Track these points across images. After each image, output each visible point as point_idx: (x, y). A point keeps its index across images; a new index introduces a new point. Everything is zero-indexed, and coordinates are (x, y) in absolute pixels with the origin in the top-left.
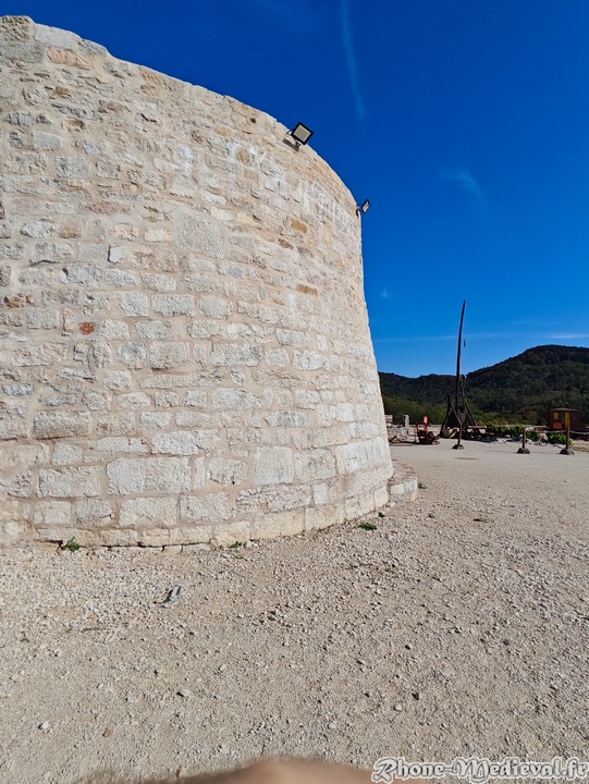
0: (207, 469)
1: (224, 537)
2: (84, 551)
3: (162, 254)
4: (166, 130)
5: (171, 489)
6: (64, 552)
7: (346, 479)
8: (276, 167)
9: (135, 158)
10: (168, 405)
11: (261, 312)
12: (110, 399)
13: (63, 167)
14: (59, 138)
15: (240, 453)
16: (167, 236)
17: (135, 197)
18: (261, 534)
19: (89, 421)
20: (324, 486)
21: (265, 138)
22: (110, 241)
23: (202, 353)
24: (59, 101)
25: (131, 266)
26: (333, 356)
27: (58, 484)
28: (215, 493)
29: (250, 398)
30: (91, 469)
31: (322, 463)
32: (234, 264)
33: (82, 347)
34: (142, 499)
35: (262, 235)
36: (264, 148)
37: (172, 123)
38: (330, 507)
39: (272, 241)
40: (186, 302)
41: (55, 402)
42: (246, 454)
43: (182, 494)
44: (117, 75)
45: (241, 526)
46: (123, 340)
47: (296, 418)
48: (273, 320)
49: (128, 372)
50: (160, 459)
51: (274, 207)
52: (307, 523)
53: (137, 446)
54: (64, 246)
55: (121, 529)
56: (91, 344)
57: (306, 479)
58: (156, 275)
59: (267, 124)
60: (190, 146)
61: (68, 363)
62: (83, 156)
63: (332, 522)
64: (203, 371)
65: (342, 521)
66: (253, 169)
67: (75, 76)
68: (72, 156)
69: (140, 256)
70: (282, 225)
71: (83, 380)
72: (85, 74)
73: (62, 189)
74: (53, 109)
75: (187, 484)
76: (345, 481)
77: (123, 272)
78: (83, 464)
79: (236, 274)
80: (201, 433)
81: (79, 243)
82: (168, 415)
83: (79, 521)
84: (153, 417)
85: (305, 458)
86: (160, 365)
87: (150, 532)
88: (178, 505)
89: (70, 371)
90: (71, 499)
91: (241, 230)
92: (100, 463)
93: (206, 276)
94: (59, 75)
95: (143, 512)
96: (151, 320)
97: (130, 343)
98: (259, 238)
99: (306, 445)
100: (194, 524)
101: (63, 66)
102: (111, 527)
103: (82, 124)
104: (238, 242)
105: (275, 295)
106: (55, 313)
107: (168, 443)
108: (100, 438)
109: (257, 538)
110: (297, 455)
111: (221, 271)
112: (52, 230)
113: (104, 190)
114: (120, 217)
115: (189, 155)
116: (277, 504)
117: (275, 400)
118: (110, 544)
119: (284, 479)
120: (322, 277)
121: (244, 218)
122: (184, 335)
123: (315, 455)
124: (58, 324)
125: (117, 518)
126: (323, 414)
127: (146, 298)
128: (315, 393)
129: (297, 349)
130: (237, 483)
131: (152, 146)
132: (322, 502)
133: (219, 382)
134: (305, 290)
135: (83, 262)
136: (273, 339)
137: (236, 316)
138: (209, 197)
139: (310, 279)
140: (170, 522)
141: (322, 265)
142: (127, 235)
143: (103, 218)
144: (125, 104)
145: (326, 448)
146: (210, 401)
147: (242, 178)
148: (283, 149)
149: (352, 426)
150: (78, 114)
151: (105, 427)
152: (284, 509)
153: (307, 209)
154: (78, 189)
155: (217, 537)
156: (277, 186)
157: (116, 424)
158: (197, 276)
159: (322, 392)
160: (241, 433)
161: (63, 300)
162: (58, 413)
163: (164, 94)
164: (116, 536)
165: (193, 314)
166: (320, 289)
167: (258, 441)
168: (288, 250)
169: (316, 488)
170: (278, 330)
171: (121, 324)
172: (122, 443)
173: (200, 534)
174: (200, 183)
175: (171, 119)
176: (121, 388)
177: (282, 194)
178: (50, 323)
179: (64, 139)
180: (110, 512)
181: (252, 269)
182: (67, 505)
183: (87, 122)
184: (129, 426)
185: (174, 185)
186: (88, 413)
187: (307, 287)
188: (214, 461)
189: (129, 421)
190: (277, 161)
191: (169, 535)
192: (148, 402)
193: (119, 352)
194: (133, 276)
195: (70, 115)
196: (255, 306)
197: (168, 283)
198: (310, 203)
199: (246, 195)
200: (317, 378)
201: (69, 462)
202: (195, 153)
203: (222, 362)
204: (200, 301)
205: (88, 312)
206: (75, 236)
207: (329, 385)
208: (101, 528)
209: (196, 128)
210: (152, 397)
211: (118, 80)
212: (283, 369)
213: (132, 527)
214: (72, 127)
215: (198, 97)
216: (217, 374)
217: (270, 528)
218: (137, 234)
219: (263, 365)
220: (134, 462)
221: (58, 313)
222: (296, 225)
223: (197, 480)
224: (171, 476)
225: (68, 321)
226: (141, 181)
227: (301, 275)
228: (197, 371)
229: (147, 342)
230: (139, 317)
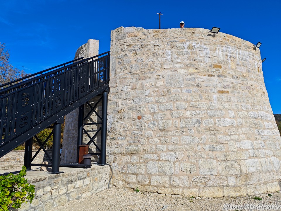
0: (180, 167)
1: (187, 194)
2: (140, 193)
3: (161, 90)
4: (162, 47)
5: (167, 173)
6: (135, 192)
7: (247, 176)
8: (205, 47)
9: (152, 60)
10: (165, 143)
11: (200, 105)
12: (147, 141)
13: (132, 68)
14: (131, 59)
15: (193, 161)
16: (163, 83)
17: (152, 72)
18: (203, 195)
19: (141, 148)
20: (234, 178)
21: (199, 37)
22: (145, 89)
23: (176, 123)
24: (130, 48)
25: (152, 96)
26: (238, 119)
27: (133, 169)
28: (183, 176)
29: (196, 139)
30: (142, 164)
31: (232, 168)
32: (188, 88)
33: (138, 124)
34: (158, 176)
35: (200, 75)
36: (199, 41)
37: (164, 44)
38: (236, 187)
39: (205, 75)
40: (170, 105)
41: (131, 142)
42: (195, 162)
43: (171, 175)
44: (146, 35)
45: (194, 190)
46: (150, 121)
47: (218, 147)
48: (206, 107)
49: (152, 131)
50: (163, 162)
51: (205, 62)
52: (225, 193)
53: (156, 157)
54: (132, 92)
55: (152, 186)
56: (140, 123)
57: (224, 173)
58: (160, 97)
59: (200, 32)
60: (170, 50)
61: (135, 129)
62: (137, 63)
63: (239, 194)
64: (177, 130)
65: (245, 195)
66: (194, 51)
67: (134, 40)
68: (134, 64)
69: (154, 92)
70: (208, 68)
71: (138, 135)
72: (137, 38)
73: (132, 75)
74: (129, 51)
75: (173, 172)
76: (246, 176)
77: (150, 98)
78: (140, 163)
79: (189, 92)
80: (177, 153)
81: (137, 91)
82: (165, 146)
83: (139, 182)
84: (160, 147)
85: (223, 164)
86: (162, 128)
87: (161, 188)
88: (170, 179)
89: (135, 132)
90: (136, 174)
91: (190, 75)
92: (144, 162)
93: (177, 95)
94: (130, 40)
95: (158, 181)
96: (158, 113)
97: (152, 122)
98: (198, 76)
99: (223, 159)
100: (176, 187)
101: (131, 38)
102: (148, 185)
103: (136, 53)
104: (190, 80)
105: (207, 97)
106: (130, 114)
107: (166, 156)
108: (144, 154)
109: (201, 196)
110: (219, 163)
111: (183, 92)
112: (129, 88)
113: (143, 73)
114: (148, 80)
115: (170, 53)
116: (210, 183)
117: (207, 140)
118: (149, 191)
119: (213, 173)
120: (231, 85)
121: (191, 70)
122: (170, 117)
123: (228, 163)
124: (131, 117)
125: (150, 182)
126: (232, 145)
127: (157, 106)
128: (228, 137)
129: (218, 118)
130: (192, 173)
131: (157, 53)
132: (233, 185)
133: (183, 134)
134: (222, 92)
135: (138, 97)
136: (206, 115)
137: (189, 108)
138: (178, 66)
139: (225, 87)
140: (167, 185)
141: (232, 79)
142: (150, 86)
143: (143, 81)
144: (149, 43)
145: (234, 161)
146: (180, 141)
147: (190, 55)
148: (209, 38)
149: (251, 151)
150: (135, 51)
151: (145, 150)
152: (213, 186)
153: (221, 58)
154: (136, 74)
155: (185, 193)
156: (205, 54)
157: (149, 149)
158: (174, 95)
159: (231, 136)
160: (193, 153)
161: (133, 109)
162: (132, 145)
163: (161, 35)
164: (150, 188)
165: (173, 109)
166: (230, 90)
167: (200, 156)
168: (212, 78)
169: (229, 178)
170: (208, 111)
171: (149, 115)
172: (151, 156)
173: (178, 191)
174: (174, 62)
176: (150, 137)
177: (208, 56)
178: (129, 117)
180: (148, 180)
181: (196, 89)
182: (135, 176)
183: (138, 52)
184: (153, 150)
185: (165, 65)
186: (140, 146)
188: (182, 163)
189: (153, 148)
190: (205, 44)
191: (167, 190)
193: (149, 125)
194: (152, 99)
195: (133, 51)
196: (197, 103)
197: (164, 99)
199: (192, 61)
200: (229, 130)
201: (136, 162)
202: (172, 52)
203: (184, 126)
204: (175, 105)
205: (140, 113)
206: (135, 89)
207: (236, 132)
208: (145, 185)
209: (171, 43)
210: (160, 140)
211: (146, 36)
212: (211, 127)
213: (155, 186)
214: (134, 55)
215: (173, 32)
216: (182, 131)
217: (207, 193)
218: (153, 85)
219: (201, 126)
220: (155, 162)
222: (216, 66)
223: (176, 171)
224: (167, 168)
225: (134, 116)
226: (154, 67)
227: (219, 85)
228: (175, 130)
229: (158, 120)
230: (155, 112)
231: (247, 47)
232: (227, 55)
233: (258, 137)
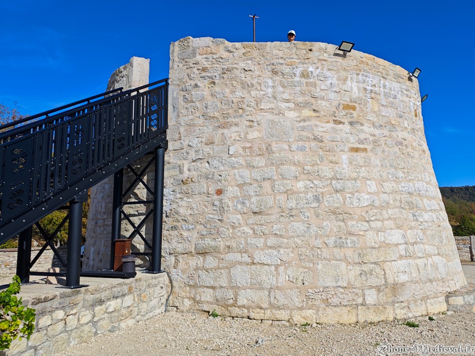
0: (286, 274)
1: (298, 319)
2: (220, 318)
3: (256, 145)
4: (257, 73)
5: (265, 285)
6: (210, 317)
7: (396, 288)
8: (329, 74)
9: (241, 94)
10: (262, 234)
11: (320, 171)
12: (231, 231)
13: (206, 107)
14: (204, 93)
15: (307, 265)
16: (259, 135)
17: (241, 116)
18: (324, 320)
19: (221, 244)
20: (374, 291)
21: (320, 57)
22: (229, 143)
23: (281, 201)
24: (204, 74)
25: (240, 155)
26: (382, 195)
27: (207, 279)
28: (291, 289)
29: (314, 228)
30: (222, 271)
31: (371, 275)
32: (301, 144)
33: (217, 203)
34: (249, 290)
35: (320, 121)
36: (319, 65)
37: (260, 68)
38: (378, 307)
39: (328, 122)
40: (271, 172)
41: (204, 233)
42: (312, 265)
43: (271, 288)
44: (231, 52)
45: (309, 313)
46: (237, 197)
47: (349, 241)
48: (329, 174)
49: (240, 215)
50: (258, 267)
51: (328, 100)
52: (360, 317)
53: (246, 259)
54: (207, 149)
55: (239, 307)
56: (221, 201)
57: (357, 284)
58: (254, 158)
59: (320, 49)
60: (271, 78)
61: (211, 212)
62: (215, 100)
63: (382, 318)
64: (282, 212)
65: (391, 319)
66: (311, 80)
67: (211, 59)
68: (210, 101)
69: (244, 148)
70: (334, 109)
71: (217, 221)
72: (215, 56)
73: (206, 119)
74: (201, 79)
75: (274, 283)
76: (394, 289)
77: (236, 159)
78: (219, 268)
79: (302, 149)
80: (282, 251)
81: (214, 147)
82: (262, 240)
83: (217, 300)
84: (254, 241)
85: (357, 269)
86: (257, 210)
87: (254, 310)
88: (269, 295)
89: (210, 216)
90: (213, 288)
91: (304, 121)
92: (227, 268)
93: (283, 154)
94: (203, 61)
95: (250, 298)
96: (251, 184)
97: (241, 199)
98: (318, 123)
99: (357, 261)
100: (279, 308)
101: (205, 56)
102: (233, 305)
103: (214, 83)
104: (303, 129)
105: (331, 158)
107: (263, 257)
108: (227, 253)
109: (321, 322)
110: (350, 267)
111: (292, 149)
112: (202, 142)
113: (226, 116)
114: (234, 129)
115: (271, 84)
116: (336, 300)
117: (331, 229)
118: (234, 316)
119: (340, 284)
120: (371, 138)
121: (306, 113)
122: (270, 191)
123: (365, 268)
124: (205, 191)
125: (236, 300)
126: (371, 238)
127: (248, 172)
128: (366, 224)
129: (349, 193)
130: (306, 284)
131: (249, 84)
132: (373, 303)
133: (292, 219)
134: (356, 150)
135: (216, 157)
136: (329, 188)
137: (303, 176)
138: (284, 105)
139: (361, 142)
140: (265, 305)
141: (372, 129)
142: (238, 138)
143: (226, 131)
144: (235, 66)
145: (375, 263)
146: (287, 231)
147: (305, 88)
148: (336, 59)
149: (402, 247)
150: (212, 79)
151: (229, 247)
152: (340, 305)
153: (356, 93)
154: (213, 117)
155: (293, 318)
156: (329, 86)
157: (234, 245)
158: (277, 155)
159: (371, 222)
160: (308, 251)
161: (207, 178)
162: (206, 239)
163: (255, 53)
164: (236, 311)
165: (275, 178)
166: (369, 147)
167: (320, 256)
168: (341, 126)
169: (367, 292)
170: (333, 182)
171: (236, 188)
172: (238, 257)
173: (283, 315)
174: (278, 99)
175: (259, 66)
176: (237, 225)
177: (333, 90)
178: (201, 191)
179: (206, 93)
180: (232, 296)
181: (313, 144)
182: (211, 291)
183: (216, 82)
184: (241, 246)
185: (263, 104)
186: (220, 239)
187: (357, 148)
188: (290, 269)
189: (241, 243)
190: (329, 70)
191: (264, 313)
192: (251, 232)
193: (235, 204)
194: (241, 160)
195: (209, 80)
196: (316, 168)
197: (260, 162)
198: (359, 88)
199: (308, 98)
200: (367, 212)
201: (212, 267)
202: (274, 81)
203: (294, 206)
204: (279, 170)
205: (219, 184)
206: (212, 143)
207: (378, 217)
208: (228, 306)
209: (274, 67)
210: (253, 229)
211: (231, 54)
212: (338, 208)
213: (244, 306)
214: (210, 86)
215: (275, 48)
216: (291, 214)
217: (330, 317)
218: (243, 137)
219: (322, 206)
220: (244, 267)
221: (205, 185)
222: (347, 107)
223: (280, 281)
224: (264, 277)
225: (210, 189)
226: (244, 106)
227: (352, 139)
228: (279, 213)
229: (250, 197)
230: (245, 184)
231: (398, 77)
232: (365, 89)
233: (413, 224)
